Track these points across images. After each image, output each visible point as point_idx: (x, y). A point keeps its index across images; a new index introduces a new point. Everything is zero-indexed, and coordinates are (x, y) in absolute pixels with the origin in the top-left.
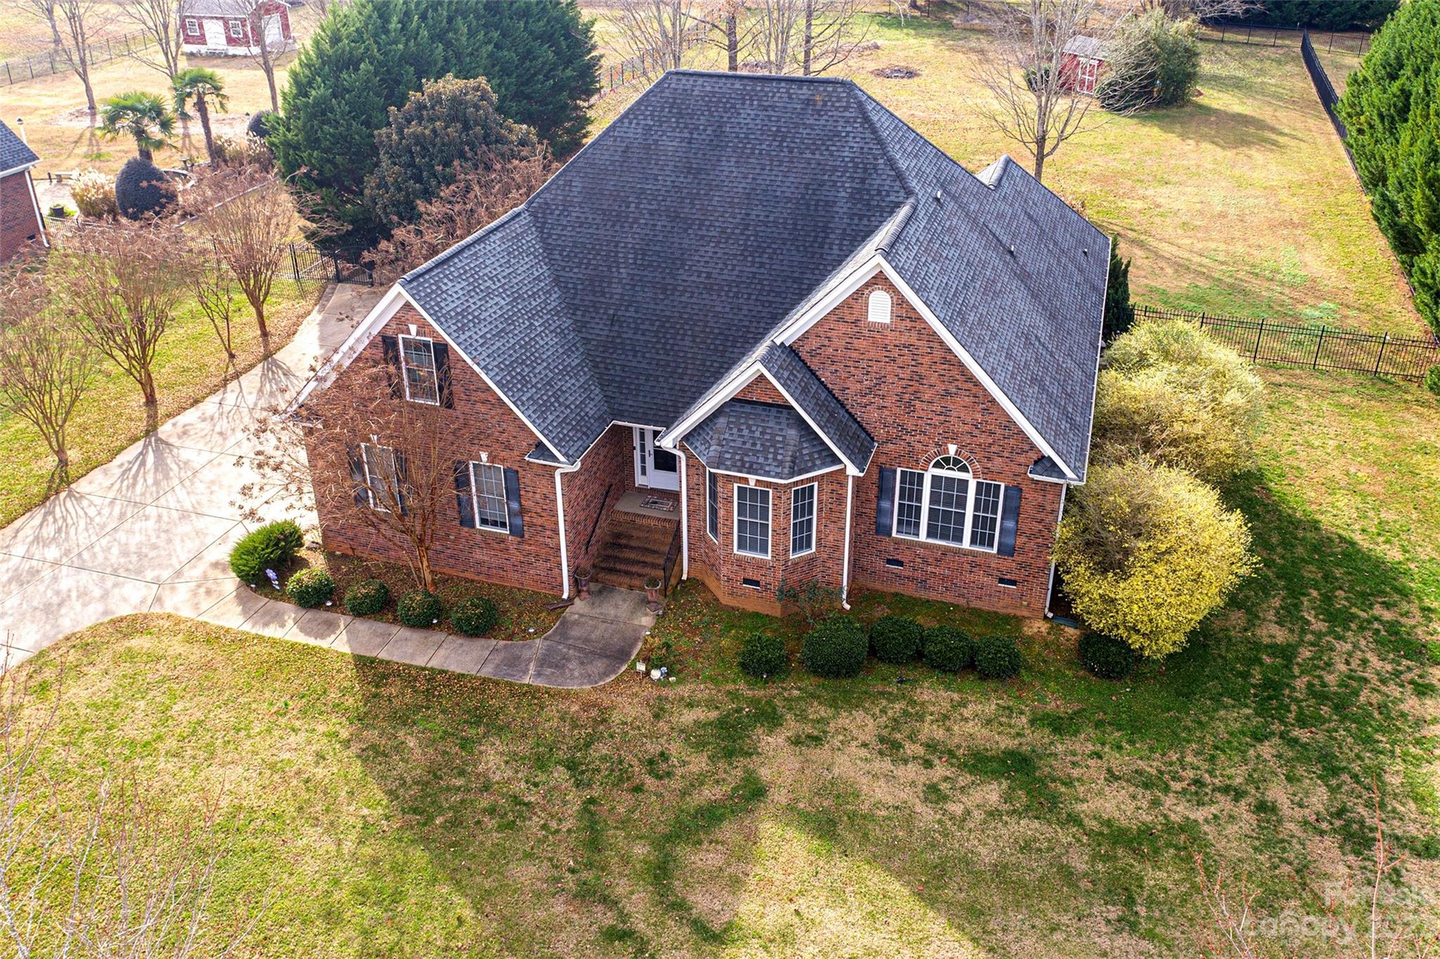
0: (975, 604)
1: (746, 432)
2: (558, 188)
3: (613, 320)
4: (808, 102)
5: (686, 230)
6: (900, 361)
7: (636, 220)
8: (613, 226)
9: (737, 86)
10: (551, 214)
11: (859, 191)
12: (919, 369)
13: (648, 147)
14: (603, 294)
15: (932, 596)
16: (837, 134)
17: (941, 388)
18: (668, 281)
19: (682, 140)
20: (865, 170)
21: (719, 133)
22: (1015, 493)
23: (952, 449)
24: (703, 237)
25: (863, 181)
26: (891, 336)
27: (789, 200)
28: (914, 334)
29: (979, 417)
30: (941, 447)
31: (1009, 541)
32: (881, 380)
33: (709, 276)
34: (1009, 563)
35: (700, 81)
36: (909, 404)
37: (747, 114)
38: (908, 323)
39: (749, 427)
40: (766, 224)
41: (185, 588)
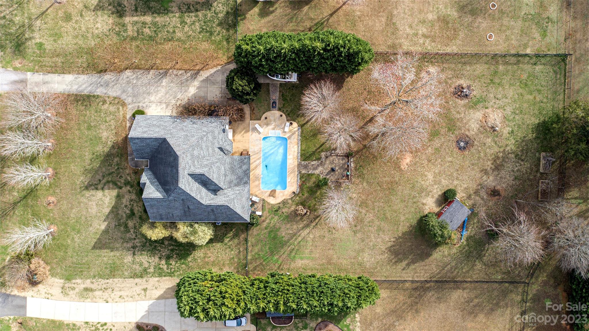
41: (133, 105)
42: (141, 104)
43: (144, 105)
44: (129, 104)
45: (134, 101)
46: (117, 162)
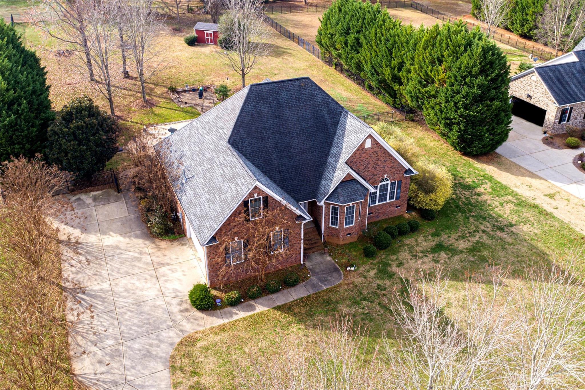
0: (390, 216)
1: (347, 191)
2: (236, 134)
3: (280, 172)
4: (300, 86)
5: (286, 136)
6: (373, 157)
7: (268, 138)
8: (262, 142)
9: (276, 85)
10: (239, 143)
11: (329, 110)
12: (378, 157)
13: (258, 113)
14: (272, 165)
15: (380, 219)
16: (314, 95)
17: (383, 160)
18: (290, 154)
19: (268, 107)
20: (327, 104)
21: (279, 103)
22: (400, 182)
23: (385, 176)
24: (292, 137)
25: (328, 107)
26: (371, 150)
27: (311, 119)
28: (377, 148)
29: (392, 165)
30: (383, 176)
31: (398, 195)
32: (368, 163)
33: (301, 149)
34: (399, 201)
35: (263, 86)
36: (375, 167)
37: (284, 94)
38: (376, 145)
39: (347, 189)
40: (308, 127)
41: (184, 323)
42: (175, 309)
43: (175, 301)
44: (182, 331)
45: (170, 324)
46: (350, 306)
